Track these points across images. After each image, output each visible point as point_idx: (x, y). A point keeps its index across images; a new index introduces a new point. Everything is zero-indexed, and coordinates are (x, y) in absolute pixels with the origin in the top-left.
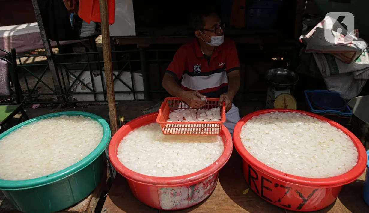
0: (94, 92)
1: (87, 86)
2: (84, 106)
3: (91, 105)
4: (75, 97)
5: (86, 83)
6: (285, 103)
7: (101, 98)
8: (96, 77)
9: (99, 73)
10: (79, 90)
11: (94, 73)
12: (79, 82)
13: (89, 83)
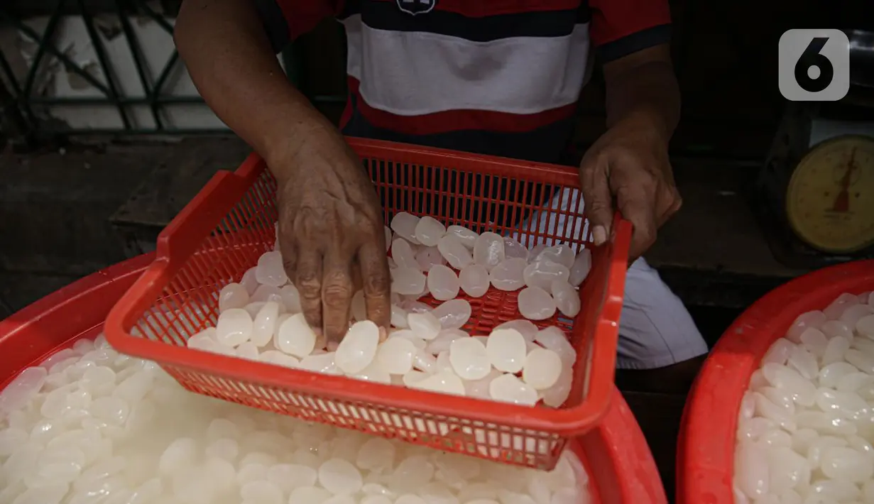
0: (115, 97)
1: (85, 75)
2: (93, 147)
3: (116, 142)
4: (58, 113)
5: (82, 63)
6: (845, 183)
7: (146, 119)
8: (110, 38)
9: (119, 24)
10: (64, 87)
11: (103, 24)
12: (55, 60)
13: (93, 65)
